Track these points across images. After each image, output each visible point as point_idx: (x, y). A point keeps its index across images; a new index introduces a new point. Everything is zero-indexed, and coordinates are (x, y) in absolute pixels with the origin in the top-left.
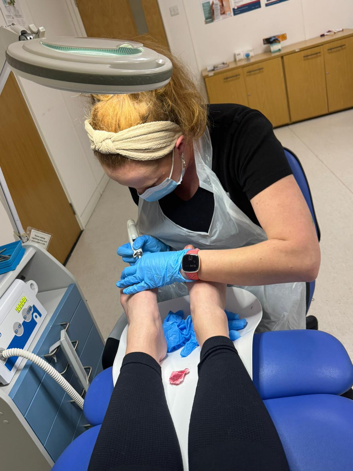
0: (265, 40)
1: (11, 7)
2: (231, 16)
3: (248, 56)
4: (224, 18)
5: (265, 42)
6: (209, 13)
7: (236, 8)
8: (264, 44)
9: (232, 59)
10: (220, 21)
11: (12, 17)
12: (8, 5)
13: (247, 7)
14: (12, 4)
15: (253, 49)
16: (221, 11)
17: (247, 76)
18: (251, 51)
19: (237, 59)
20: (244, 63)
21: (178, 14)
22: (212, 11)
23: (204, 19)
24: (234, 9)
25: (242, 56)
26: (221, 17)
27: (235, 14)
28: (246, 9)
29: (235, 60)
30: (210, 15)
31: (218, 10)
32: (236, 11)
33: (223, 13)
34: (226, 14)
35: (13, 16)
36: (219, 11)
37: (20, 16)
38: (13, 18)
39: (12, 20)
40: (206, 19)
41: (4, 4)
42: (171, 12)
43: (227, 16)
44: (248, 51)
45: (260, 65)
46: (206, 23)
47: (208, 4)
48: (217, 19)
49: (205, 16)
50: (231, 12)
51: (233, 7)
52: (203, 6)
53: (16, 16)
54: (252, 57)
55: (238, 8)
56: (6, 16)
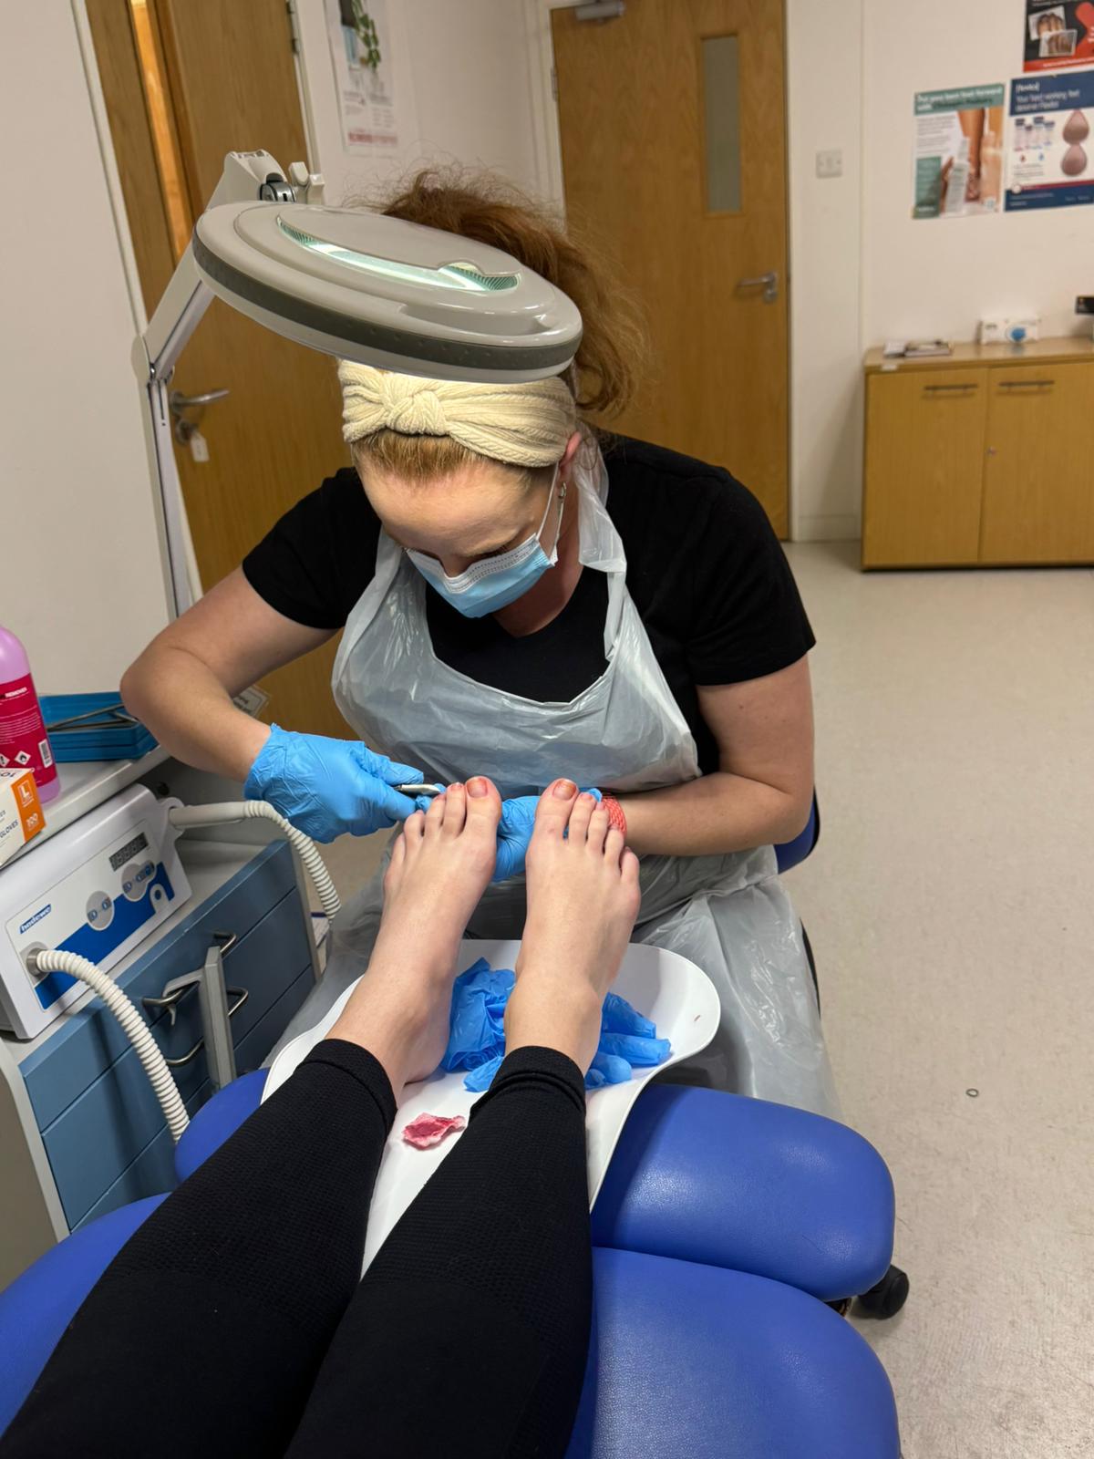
0: (1082, 300)
1: (366, 74)
2: (996, 211)
3: (1018, 335)
4: (973, 213)
5: (1082, 307)
6: (932, 190)
7: (1017, 190)
8: (1078, 311)
9: (969, 337)
10: (958, 218)
11: (359, 99)
12: (357, 66)
13: (1051, 195)
14: (371, 64)
15: (1040, 321)
16: (969, 190)
17: (1000, 394)
18: (1033, 324)
19: (984, 341)
20: (1000, 354)
21: (838, 174)
22: (942, 184)
23: (912, 202)
24: (1009, 193)
25: (1002, 334)
26: (966, 208)
27: (1009, 207)
28: (1049, 198)
29: (977, 342)
30: (933, 197)
31: (962, 185)
32: (1014, 198)
33: (974, 197)
34: (982, 203)
35: (365, 97)
36: (963, 190)
37: (384, 100)
38: (363, 102)
39: (361, 106)
40: (920, 204)
41: (349, 60)
42: (819, 163)
43: (985, 208)
44: (1023, 322)
45: (1047, 372)
46: (917, 215)
47: (933, 164)
48: (954, 210)
49: (918, 196)
50: (998, 200)
51: (1009, 186)
52: (920, 167)
53: (374, 97)
54: (1032, 342)
55: (1025, 192)
56: (345, 93)
